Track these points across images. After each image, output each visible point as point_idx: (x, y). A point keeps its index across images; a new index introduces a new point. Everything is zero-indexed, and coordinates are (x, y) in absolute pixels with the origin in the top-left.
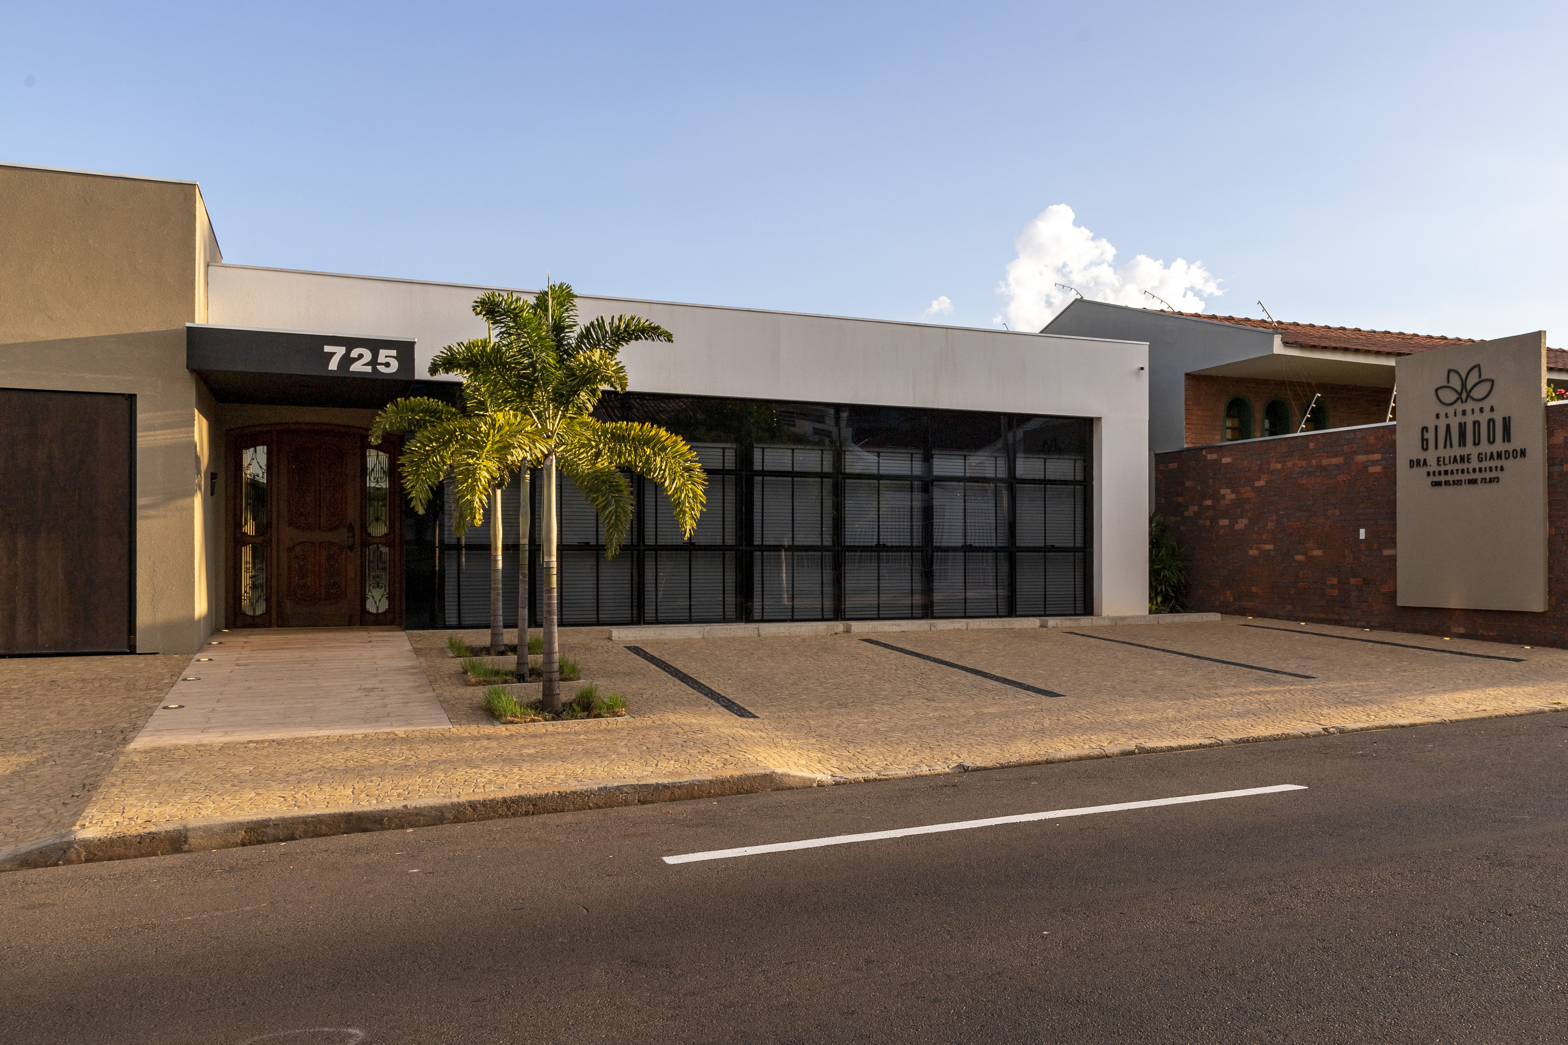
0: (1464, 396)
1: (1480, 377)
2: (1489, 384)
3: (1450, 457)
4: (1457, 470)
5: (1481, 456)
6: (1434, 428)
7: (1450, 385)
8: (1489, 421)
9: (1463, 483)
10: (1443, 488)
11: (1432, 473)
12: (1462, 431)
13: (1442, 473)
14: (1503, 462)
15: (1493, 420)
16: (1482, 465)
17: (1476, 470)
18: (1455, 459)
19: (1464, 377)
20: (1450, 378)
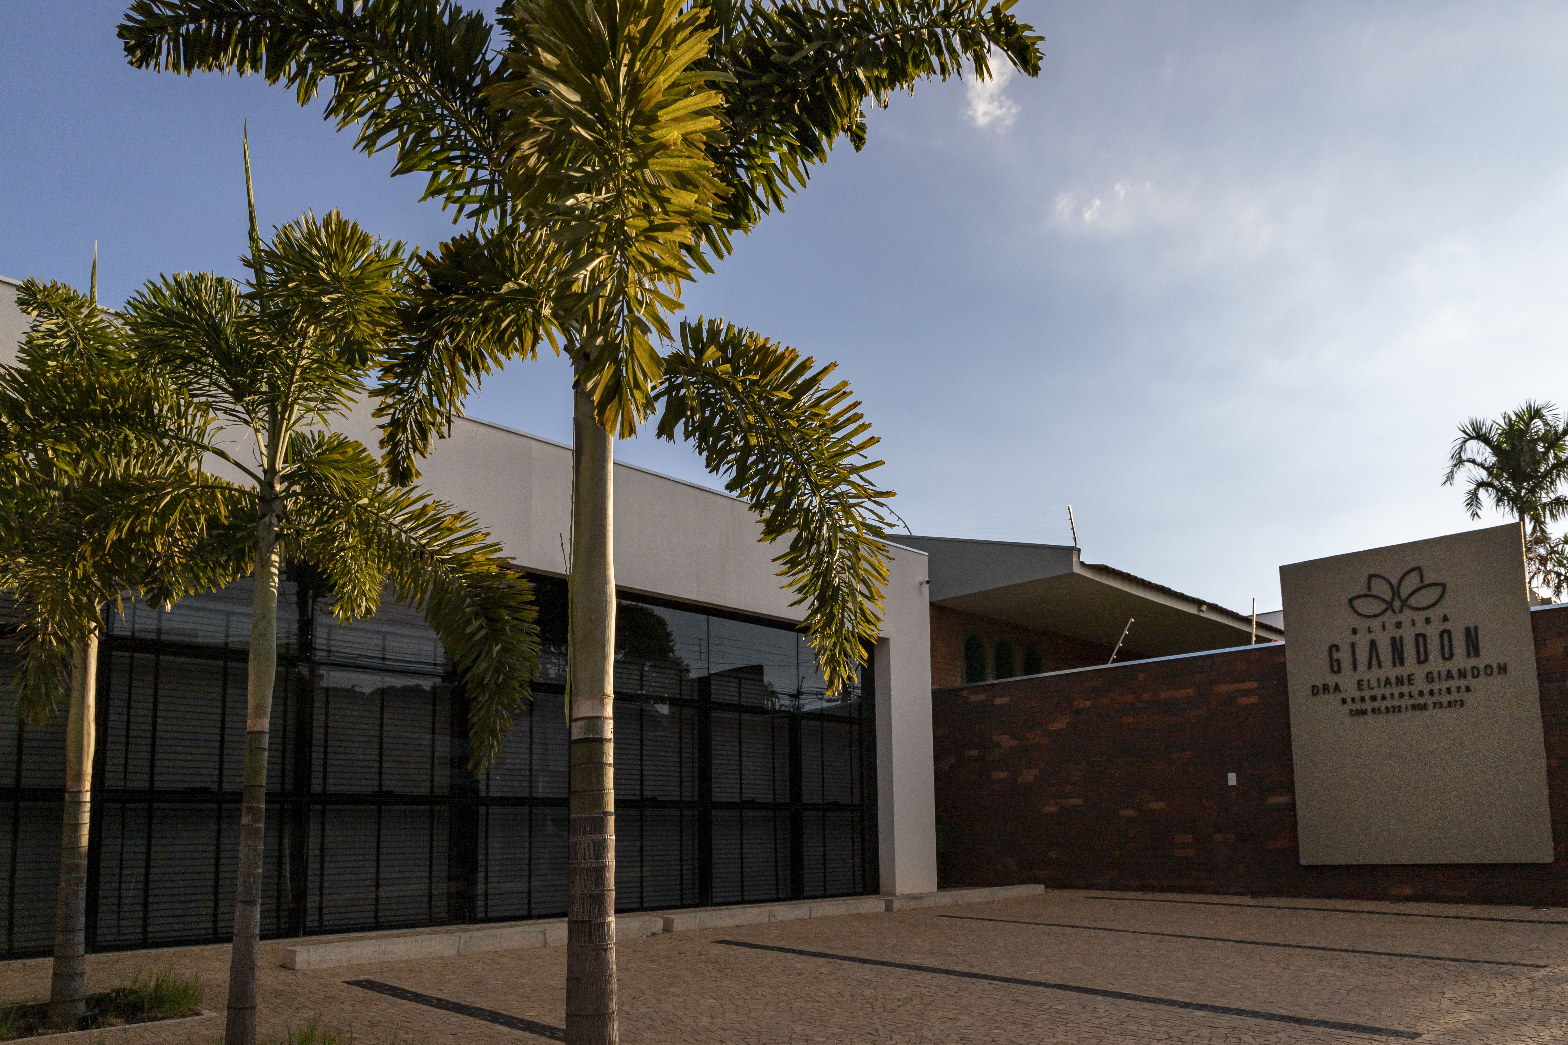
0: (1397, 605)
1: (1422, 581)
2: (1438, 590)
3: (1378, 679)
4: (1392, 695)
5: (1430, 675)
6: (1349, 646)
7: (1371, 593)
9: (1403, 710)
10: (1370, 717)
11: (1349, 700)
12: (1397, 647)
13: (1367, 699)
14: (1470, 681)
15: (1449, 632)
16: (1435, 686)
17: (1426, 693)
18: (1388, 682)
19: (1395, 582)
20: (1372, 585)
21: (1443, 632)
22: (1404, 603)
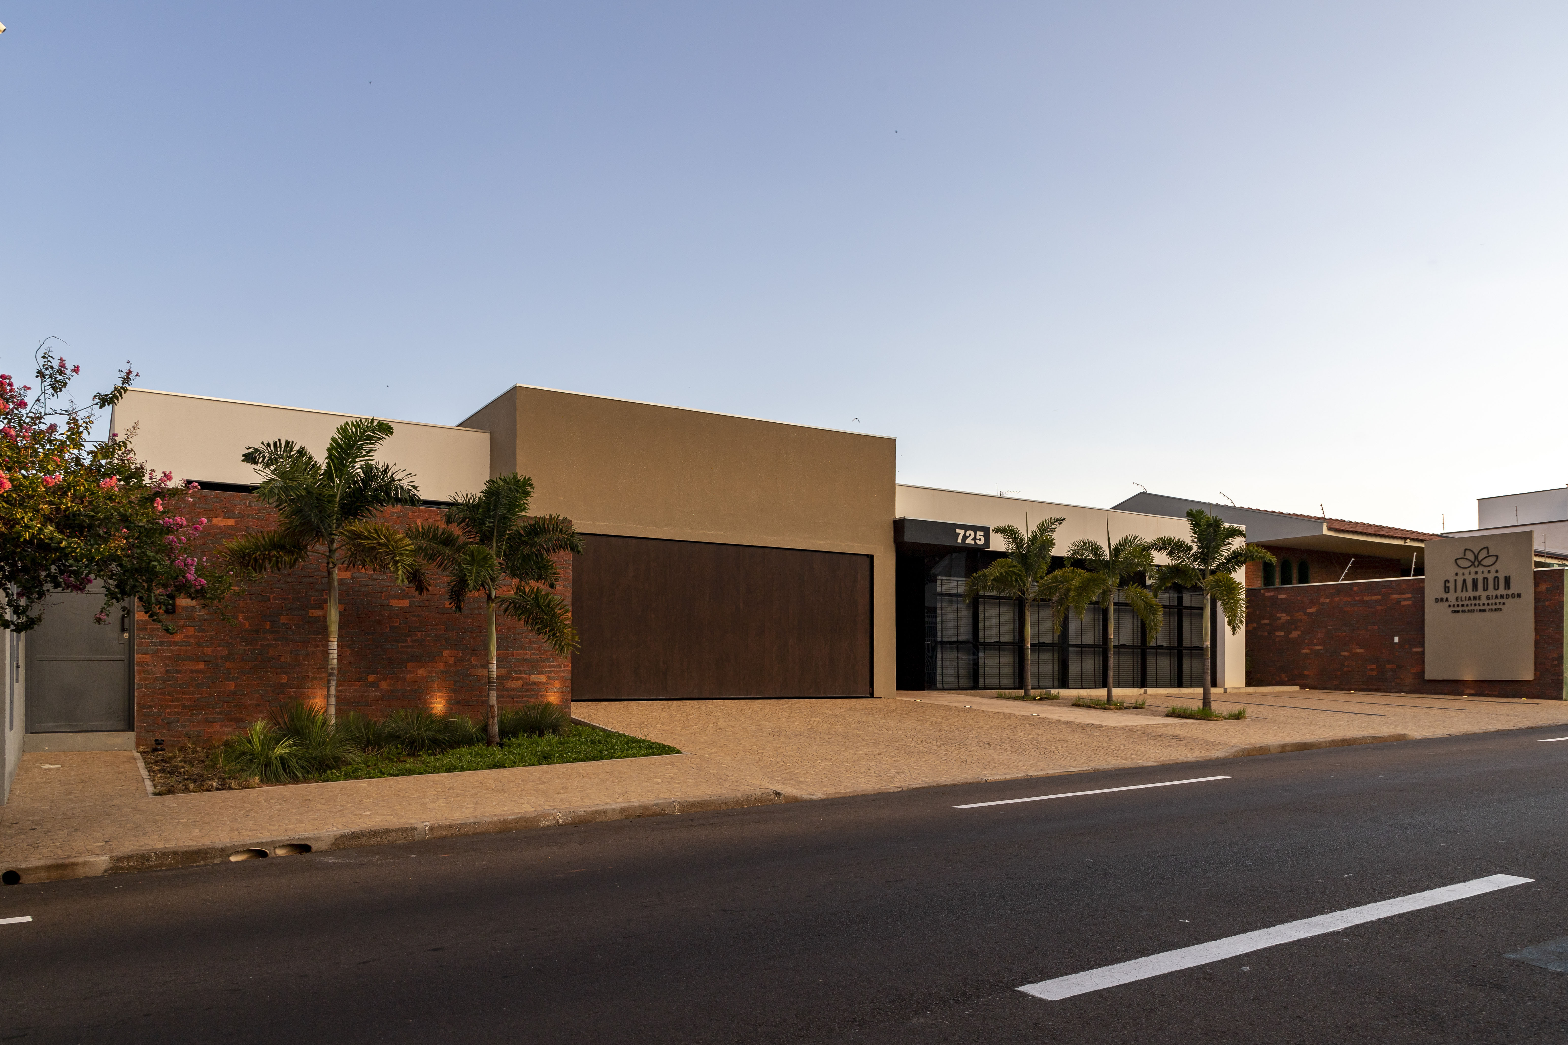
0: (1476, 564)
1: (1488, 553)
2: (1495, 558)
3: (1466, 597)
4: (1471, 604)
5: (1488, 597)
6: (1454, 580)
7: (1465, 557)
8: (1495, 578)
9: (1475, 611)
10: (1460, 614)
11: (1452, 606)
12: (1475, 583)
13: (1460, 605)
14: (1504, 600)
15: (1498, 578)
16: (1490, 602)
17: (1486, 604)
18: (1470, 598)
19: (1476, 553)
20: (1466, 553)
21: (1495, 577)
22: (1480, 563)
